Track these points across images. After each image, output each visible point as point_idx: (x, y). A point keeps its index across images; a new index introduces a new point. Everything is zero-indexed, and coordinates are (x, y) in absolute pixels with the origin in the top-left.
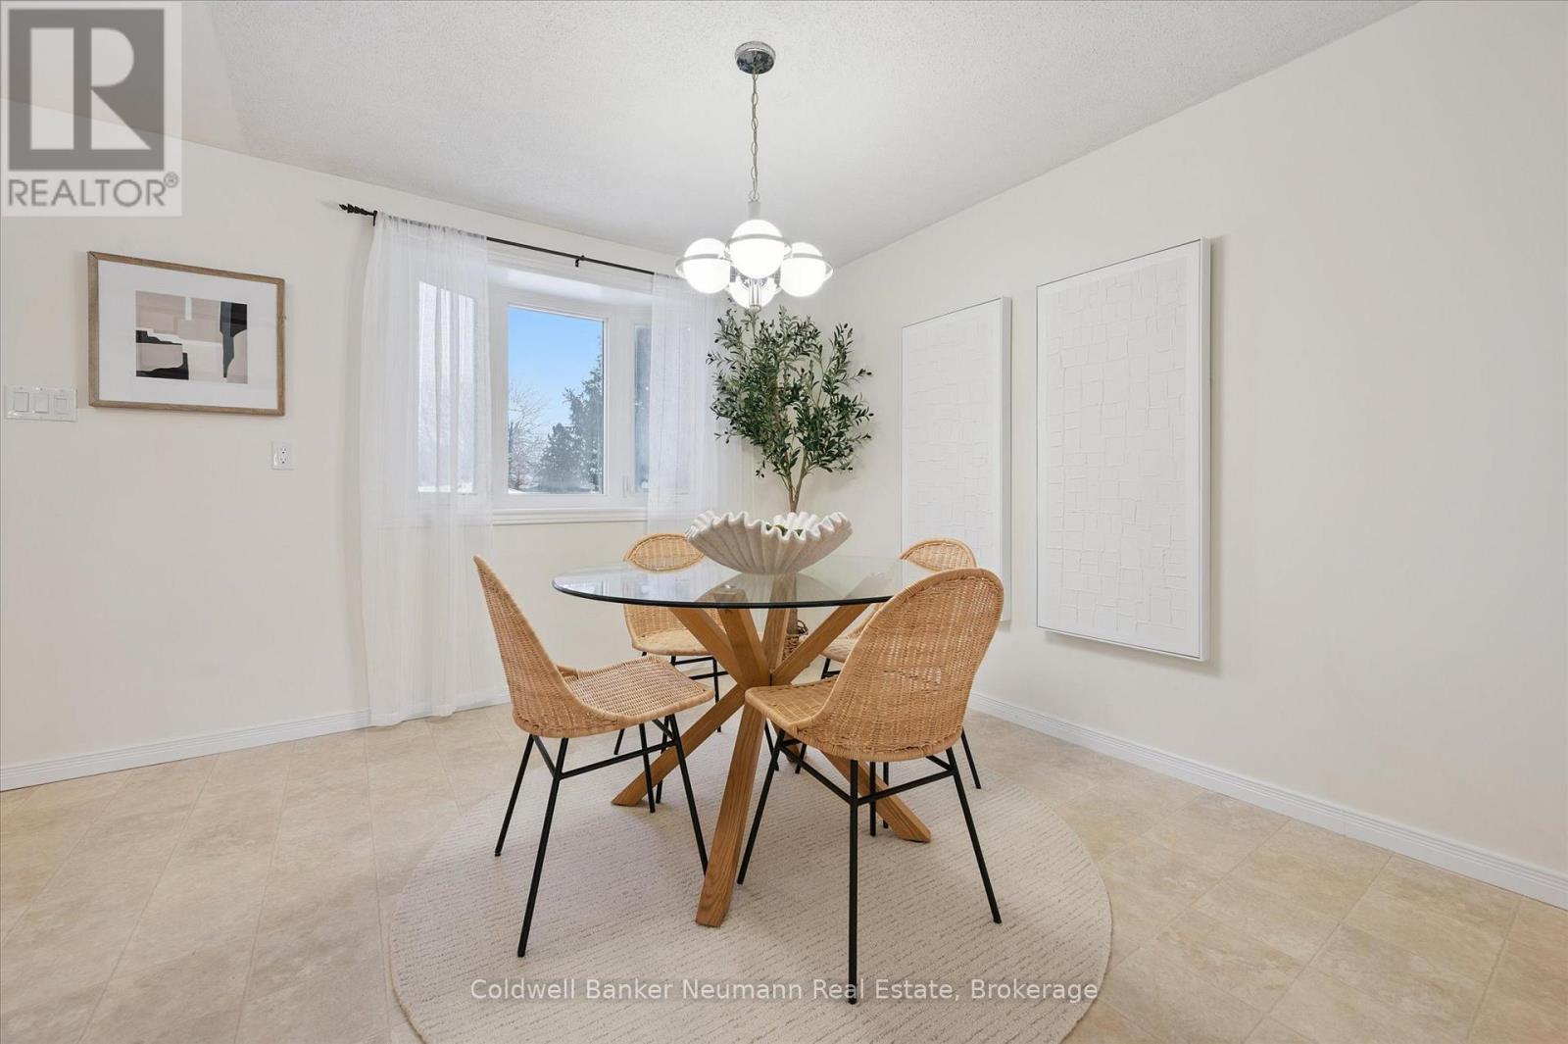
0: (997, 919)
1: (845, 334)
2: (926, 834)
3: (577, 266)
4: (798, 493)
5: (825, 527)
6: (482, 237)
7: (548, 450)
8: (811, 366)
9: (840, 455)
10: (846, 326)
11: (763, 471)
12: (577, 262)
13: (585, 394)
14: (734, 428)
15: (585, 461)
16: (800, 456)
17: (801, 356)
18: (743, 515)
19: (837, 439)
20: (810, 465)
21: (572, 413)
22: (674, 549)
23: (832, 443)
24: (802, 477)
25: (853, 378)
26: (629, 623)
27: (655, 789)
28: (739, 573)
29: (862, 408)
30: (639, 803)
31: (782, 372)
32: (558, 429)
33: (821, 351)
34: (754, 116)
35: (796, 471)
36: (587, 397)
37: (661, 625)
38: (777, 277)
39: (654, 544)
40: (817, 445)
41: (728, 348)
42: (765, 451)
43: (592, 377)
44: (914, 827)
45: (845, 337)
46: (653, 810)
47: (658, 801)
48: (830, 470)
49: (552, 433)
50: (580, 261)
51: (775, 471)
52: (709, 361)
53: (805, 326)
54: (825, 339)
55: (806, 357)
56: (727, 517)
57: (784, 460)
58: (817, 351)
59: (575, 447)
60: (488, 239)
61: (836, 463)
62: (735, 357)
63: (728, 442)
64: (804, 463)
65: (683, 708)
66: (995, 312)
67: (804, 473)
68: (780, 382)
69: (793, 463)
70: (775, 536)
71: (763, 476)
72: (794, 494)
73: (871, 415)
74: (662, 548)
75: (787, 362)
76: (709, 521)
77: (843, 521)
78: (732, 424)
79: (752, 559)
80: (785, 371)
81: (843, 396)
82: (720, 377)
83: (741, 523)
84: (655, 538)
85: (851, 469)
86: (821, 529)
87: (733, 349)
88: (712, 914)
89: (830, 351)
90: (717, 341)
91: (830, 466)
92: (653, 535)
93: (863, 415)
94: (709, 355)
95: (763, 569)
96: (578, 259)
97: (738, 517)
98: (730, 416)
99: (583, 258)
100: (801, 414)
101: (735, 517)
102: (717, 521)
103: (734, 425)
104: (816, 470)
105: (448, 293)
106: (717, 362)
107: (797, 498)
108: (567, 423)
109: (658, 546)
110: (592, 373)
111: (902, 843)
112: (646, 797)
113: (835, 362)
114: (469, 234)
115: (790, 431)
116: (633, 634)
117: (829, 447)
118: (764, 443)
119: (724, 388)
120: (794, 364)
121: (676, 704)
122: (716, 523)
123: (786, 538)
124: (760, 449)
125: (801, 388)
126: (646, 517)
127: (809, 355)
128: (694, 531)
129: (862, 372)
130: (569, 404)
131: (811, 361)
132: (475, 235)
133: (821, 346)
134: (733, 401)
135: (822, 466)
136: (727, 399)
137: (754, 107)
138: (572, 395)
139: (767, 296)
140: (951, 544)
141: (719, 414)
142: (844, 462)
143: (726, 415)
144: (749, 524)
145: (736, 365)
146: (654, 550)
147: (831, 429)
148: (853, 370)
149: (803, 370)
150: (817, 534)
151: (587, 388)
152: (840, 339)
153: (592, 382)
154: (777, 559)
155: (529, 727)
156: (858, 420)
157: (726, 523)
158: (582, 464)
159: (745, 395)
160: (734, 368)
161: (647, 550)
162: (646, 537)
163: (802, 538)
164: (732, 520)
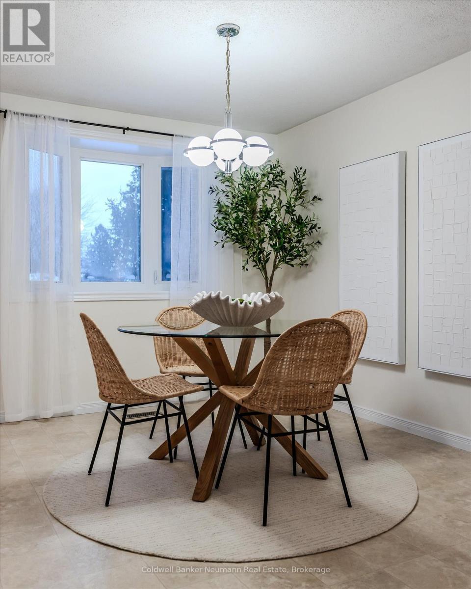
0: (349, 505)
1: (301, 173)
2: (325, 475)
3: (124, 133)
4: (271, 281)
5: (265, 299)
6: (67, 120)
7: (92, 246)
8: (280, 194)
9: (299, 256)
10: (301, 168)
11: (247, 267)
12: (124, 131)
13: (123, 203)
14: (228, 237)
15: (123, 257)
16: (272, 256)
17: (273, 188)
18: (219, 292)
19: (297, 245)
20: (279, 262)
21: (112, 218)
22: (186, 316)
23: (293, 248)
24: (274, 270)
25: (308, 202)
26: (159, 359)
27: (173, 450)
28: (219, 326)
29: (314, 223)
30: (163, 458)
31: (261, 198)
32: (100, 228)
33: (286, 185)
34: (228, 64)
35: (270, 266)
36: (124, 205)
37: (177, 362)
38: (241, 157)
39: (173, 312)
40: (283, 248)
41: (224, 182)
42: (248, 252)
43: (128, 189)
44: (318, 471)
45: (301, 176)
46: (172, 461)
47: (175, 457)
48: (292, 266)
49: (94, 232)
50: (126, 130)
51: (254, 266)
52: (211, 192)
53: (275, 167)
54: (288, 175)
55: (275, 188)
56: (211, 294)
57: (260, 260)
58: (283, 185)
59: (115, 245)
60: (71, 121)
61: (296, 261)
62: (228, 189)
63: (223, 247)
64: (275, 261)
65: (187, 393)
66: (395, 160)
67: (275, 267)
68: (259, 204)
69: (267, 261)
70: (236, 304)
71: (247, 270)
72: (269, 282)
73: (319, 228)
74: (178, 315)
75: (265, 191)
76: (201, 295)
77: (277, 297)
78: (225, 235)
79: (226, 318)
80: (263, 196)
81: (300, 215)
82: (219, 202)
83: (218, 297)
84: (173, 309)
85: (307, 265)
86: (262, 300)
87: (227, 183)
88: (201, 496)
89: (291, 185)
90: (216, 178)
91: (293, 263)
92: (173, 307)
93: (314, 228)
94: (211, 188)
95: (232, 323)
96: (125, 129)
97: (216, 294)
98: (224, 230)
99: (128, 129)
100: (271, 228)
101: (215, 293)
102: (206, 296)
103: (228, 235)
104: (283, 266)
105: (47, 154)
106: (216, 193)
107: (271, 285)
108: (108, 225)
109: (175, 314)
110: (128, 185)
111: (311, 479)
112: (168, 456)
113: (296, 192)
114: (59, 119)
115: (265, 240)
116: (161, 364)
117: (291, 250)
118: (248, 248)
119: (220, 211)
120: (269, 193)
121: (183, 391)
122: (204, 297)
123: (242, 305)
124: (245, 251)
125: (271, 210)
126: (170, 297)
127: (278, 187)
128: (194, 302)
129: (315, 197)
130: (110, 211)
131: (280, 191)
132: (63, 120)
133: (286, 181)
134: (227, 219)
135: (287, 263)
136: (223, 218)
137: (228, 58)
138: (112, 204)
139: (236, 166)
140: (356, 313)
141: (217, 228)
142: (303, 260)
143: (221, 229)
144: (222, 298)
145: (230, 194)
146: (173, 316)
147: (292, 238)
148: (309, 197)
149: (275, 197)
150: (260, 303)
151: (124, 197)
152: (298, 177)
153: (128, 192)
154: (239, 317)
155: (109, 400)
156: (310, 231)
157: (210, 297)
158: (120, 259)
159: (235, 215)
160: (228, 196)
161: (169, 316)
162: (168, 309)
163: (252, 306)
164: (213, 295)
